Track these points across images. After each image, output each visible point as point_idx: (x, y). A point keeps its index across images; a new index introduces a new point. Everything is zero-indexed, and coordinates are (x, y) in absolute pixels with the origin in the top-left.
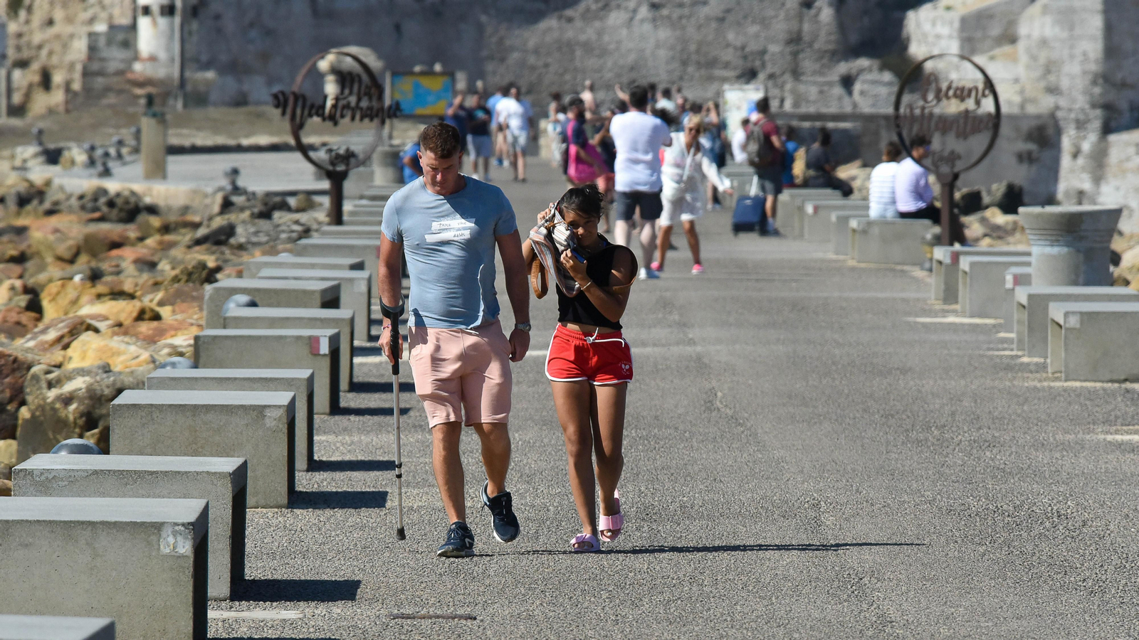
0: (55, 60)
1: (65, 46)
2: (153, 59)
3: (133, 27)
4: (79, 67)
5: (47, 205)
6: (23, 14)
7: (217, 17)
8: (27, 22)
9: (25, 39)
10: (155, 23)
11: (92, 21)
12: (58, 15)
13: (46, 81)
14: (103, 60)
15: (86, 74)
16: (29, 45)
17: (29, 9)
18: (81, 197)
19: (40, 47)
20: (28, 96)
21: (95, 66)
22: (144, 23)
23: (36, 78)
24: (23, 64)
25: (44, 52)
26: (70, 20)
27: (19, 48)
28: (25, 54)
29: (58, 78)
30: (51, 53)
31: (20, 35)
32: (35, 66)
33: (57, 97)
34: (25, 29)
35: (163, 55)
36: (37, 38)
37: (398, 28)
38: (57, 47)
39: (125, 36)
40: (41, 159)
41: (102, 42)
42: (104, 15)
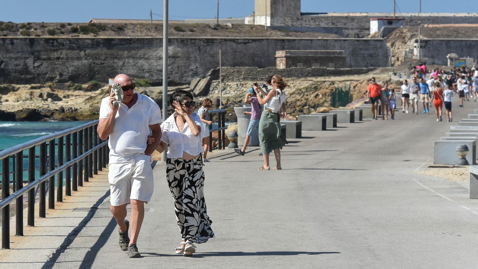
0: (399, 56)
1: (401, 53)
2: (417, 56)
3: (413, 50)
4: (403, 58)
5: (390, 83)
6: (394, 47)
7: (429, 48)
8: (395, 48)
9: (394, 52)
10: (417, 49)
11: (406, 48)
12: (400, 47)
13: (398, 59)
14: (408, 56)
15: (405, 58)
16: (395, 53)
17: (395, 46)
18: (396, 81)
19: (397, 53)
20: (395, 62)
21: (406, 57)
22: (415, 50)
23: (396, 59)
24: (394, 56)
25: (398, 54)
26: (402, 48)
27: (393, 53)
28: (394, 54)
29: (400, 59)
30: (399, 54)
31: (393, 51)
32: (396, 57)
33: (399, 63)
34: (394, 50)
35: (419, 55)
36: (396, 51)
37: (462, 50)
38: (400, 53)
39: (412, 51)
40: (393, 74)
41: (407, 53)
42: (408, 47)
